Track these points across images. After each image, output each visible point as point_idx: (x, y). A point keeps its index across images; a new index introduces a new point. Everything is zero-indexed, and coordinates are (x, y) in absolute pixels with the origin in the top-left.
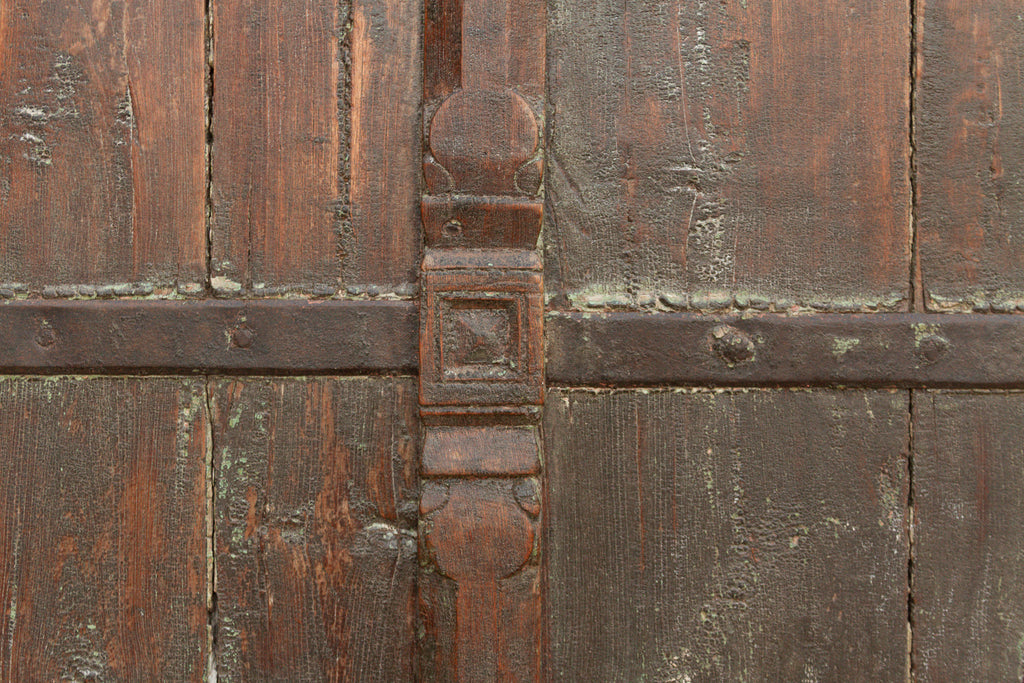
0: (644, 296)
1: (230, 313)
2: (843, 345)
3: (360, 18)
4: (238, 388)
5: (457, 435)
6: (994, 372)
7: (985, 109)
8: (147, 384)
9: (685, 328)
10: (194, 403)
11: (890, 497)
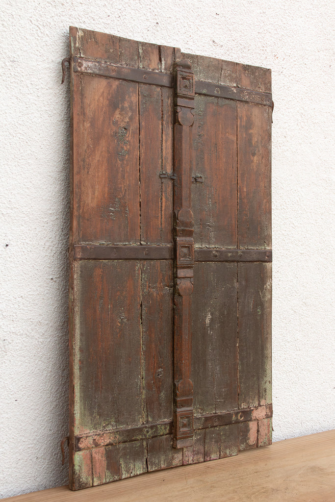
0: (203, 246)
1: (145, 248)
2: (230, 254)
3: (163, 194)
4: (145, 262)
5: (182, 270)
6: (248, 259)
7: (246, 215)
8: (131, 262)
9: (208, 252)
10: (138, 265)
11: (235, 281)
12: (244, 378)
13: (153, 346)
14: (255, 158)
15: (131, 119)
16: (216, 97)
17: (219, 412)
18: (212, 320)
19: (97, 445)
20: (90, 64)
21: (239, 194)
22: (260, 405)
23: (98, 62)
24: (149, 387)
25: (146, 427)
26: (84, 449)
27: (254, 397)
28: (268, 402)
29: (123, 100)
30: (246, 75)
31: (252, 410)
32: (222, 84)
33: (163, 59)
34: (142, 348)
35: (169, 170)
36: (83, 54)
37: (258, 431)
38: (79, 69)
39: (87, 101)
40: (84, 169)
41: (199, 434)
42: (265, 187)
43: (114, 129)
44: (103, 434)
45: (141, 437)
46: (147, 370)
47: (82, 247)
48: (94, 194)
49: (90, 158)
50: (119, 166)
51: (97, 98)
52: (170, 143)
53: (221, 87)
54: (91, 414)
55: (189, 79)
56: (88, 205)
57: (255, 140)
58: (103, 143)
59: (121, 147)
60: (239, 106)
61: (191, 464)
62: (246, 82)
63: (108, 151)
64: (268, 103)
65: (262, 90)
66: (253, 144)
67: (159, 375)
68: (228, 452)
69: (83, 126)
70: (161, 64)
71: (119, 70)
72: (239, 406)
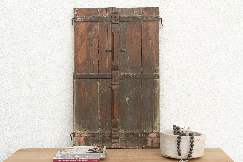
0: (125, 74)
1: (100, 75)
2: (137, 76)
3: (108, 57)
4: (100, 80)
5: (114, 82)
6: (147, 78)
7: (146, 62)
8: (95, 79)
9: (128, 75)
10: (98, 80)
11: (140, 86)
12: (145, 121)
13: (104, 107)
14: (151, 41)
15: (95, 33)
16: (131, 21)
17: (132, 132)
18: (129, 100)
19: (81, 136)
20: (80, 18)
21: (142, 55)
22: (153, 132)
23: (83, 17)
24: (101, 120)
25: (100, 133)
26: (77, 137)
27: (150, 129)
28: (158, 131)
29: (92, 28)
30: (146, 11)
31: (149, 133)
32: (134, 16)
33: (108, 12)
34: (99, 107)
35: (110, 48)
36: (78, 16)
37: (152, 142)
38: (76, 21)
39: (79, 30)
40: (78, 51)
41: (123, 139)
42: (156, 51)
43: (89, 37)
44: (83, 133)
45: (98, 136)
46: (101, 115)
47: (77, 75)
48: (81, 58)
49: (80, 48)
50: (91, 49)
51: (82, 28)
52: (111, 40)
53: (133, 18)
54: (79, 126)
55: (117, 17)
56: (79, 62)
57: (150, 34)
58: (85, 42)
59: (91, 43)
60: (142, 23)
61: (120, 149)
62: (145, 14)
63: (86, 45)
64: (157, 20)
65: (154, 15)
66: (150, 36)
67: (106, 117)
68: (137, 147)
69: (78, 38)
70: (107, 14)
71: (90, 19)
72: (142, 131)
